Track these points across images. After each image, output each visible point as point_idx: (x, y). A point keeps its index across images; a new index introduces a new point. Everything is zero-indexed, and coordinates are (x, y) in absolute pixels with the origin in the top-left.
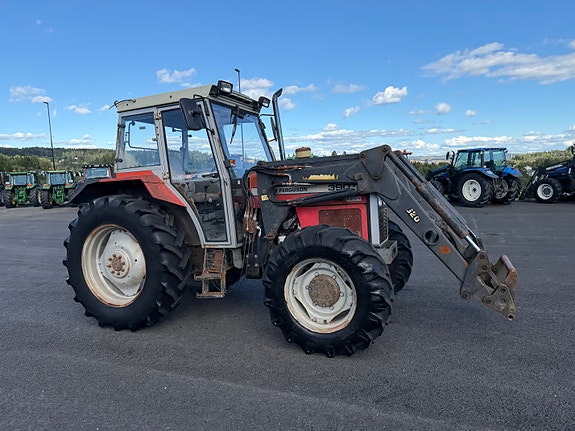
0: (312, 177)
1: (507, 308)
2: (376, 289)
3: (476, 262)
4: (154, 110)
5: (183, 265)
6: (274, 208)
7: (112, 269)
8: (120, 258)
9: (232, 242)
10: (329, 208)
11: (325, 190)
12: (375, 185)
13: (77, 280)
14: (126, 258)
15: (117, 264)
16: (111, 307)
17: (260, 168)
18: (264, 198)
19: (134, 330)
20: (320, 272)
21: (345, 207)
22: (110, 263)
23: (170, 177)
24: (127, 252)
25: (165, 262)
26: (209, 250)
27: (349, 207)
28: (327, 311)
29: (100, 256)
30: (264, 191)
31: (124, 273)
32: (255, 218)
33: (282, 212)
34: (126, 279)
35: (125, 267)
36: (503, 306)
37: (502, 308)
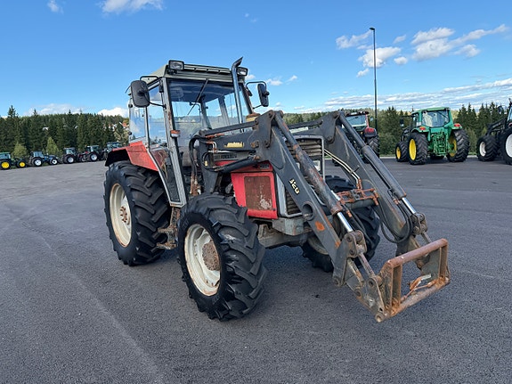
2: (231, 261)
5: (155, 219)
10: (251, 175)
13: (109, 224)
25: (138, 216)
36: (371, 301)
37: (371, 305)
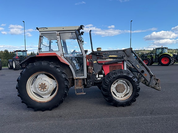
0: (110, 56)
1: (159, 88)
3: (153, 77)
4: (56, 32)
6: (98, 65)
7: (40, 89)
8: (45, 84)
9: (85, 77)
11: (112, 60)
12: (128, 58)
14: (47, 84)
15: (43, 86)
16: (40, 103)
17: (93, 53)
18: (94, 62)
19: (51, 110)
20: (119, 83)
21: (117, 65)
22: (39, 86)
23: (63, 55)
24: (47, 82)
26: (76, 79)
27: (118, 65)
28: (121, 94)
29: (32, 85)
30: (95, 60)
31: (46, 89)
32: (93, 68)
33: (100, 66)
35: (47, 87)
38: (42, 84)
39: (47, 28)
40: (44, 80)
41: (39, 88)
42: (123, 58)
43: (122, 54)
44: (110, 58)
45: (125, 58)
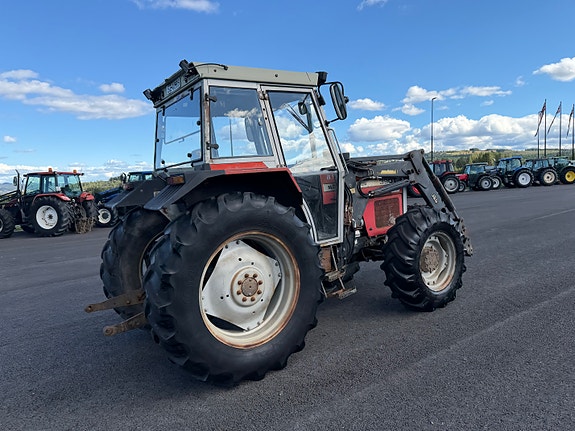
0: (384, 172)
1: (470, 250)
4: (254, 86)
6: (359, 200)
7: (242, 296)
8: (255, 276)
9: (340, 239)
10: (381, 199)
12: (418, 177)
15: (251, 286)
18: (352, 191)
21: (391, 197)
22: (237, 289)
30: (351, 185)
31: (260, 296)
32: (352, 211)
34: (260, 304)
38: (246, 276)
39: (226, 68)
40: (247, 263)
41: (238, 293)
42: (408, 178)
43: (407, 167)
44: (385, 178)
45: (412, 177)
